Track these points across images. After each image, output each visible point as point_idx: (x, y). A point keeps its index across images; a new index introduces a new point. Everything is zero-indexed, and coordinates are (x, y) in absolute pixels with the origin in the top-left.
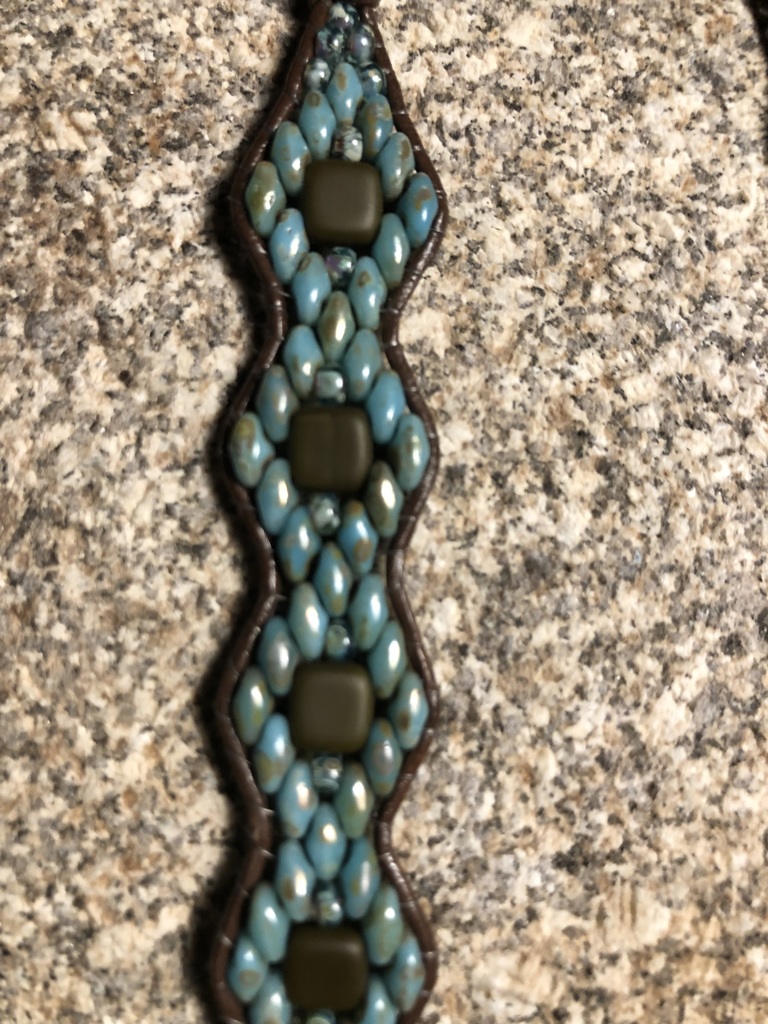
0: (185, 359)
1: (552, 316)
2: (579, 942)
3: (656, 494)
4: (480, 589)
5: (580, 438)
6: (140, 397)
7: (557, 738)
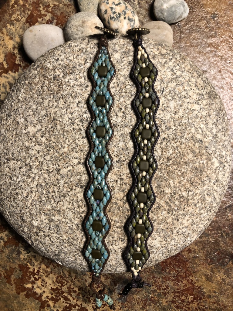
0: (72, 100)
2: (119, 172)
3: (130, 116)
5: (120, 109)
6: (67, 105)
7: (116, 146)
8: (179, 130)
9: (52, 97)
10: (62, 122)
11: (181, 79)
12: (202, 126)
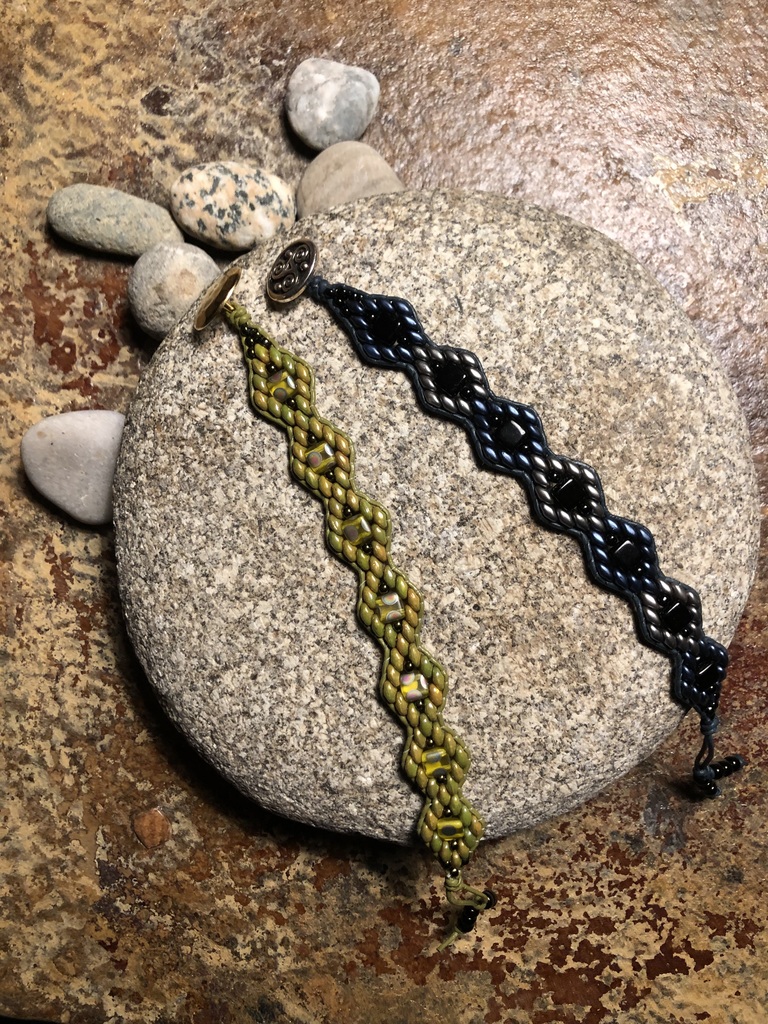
8: (550, 366)
9: (223, 475)
10: (283, 516)
11: (481, 249)
12: (597, 323)
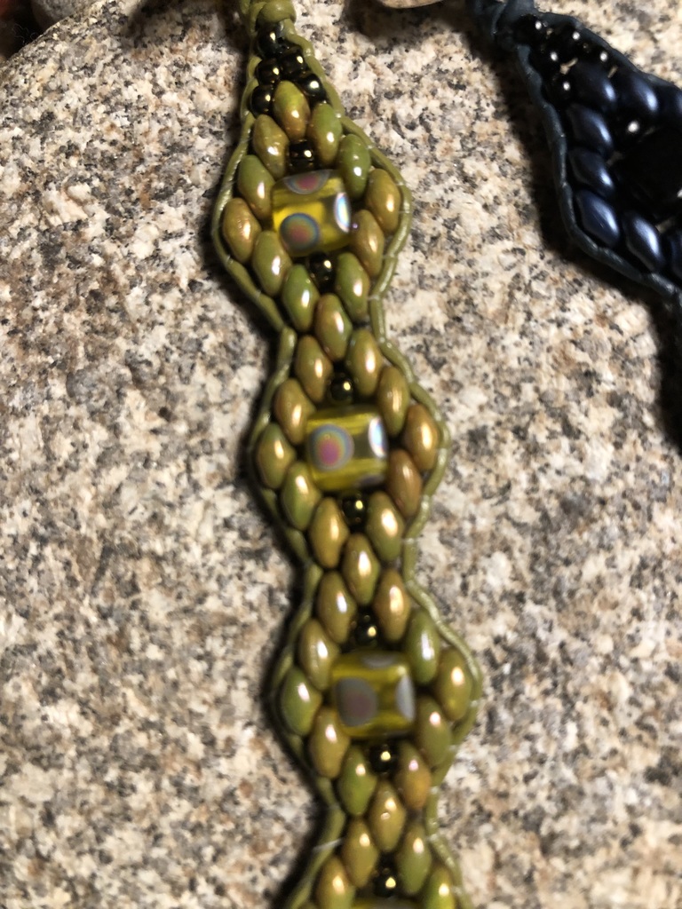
0: (214, 386)
1: (536, 272)
4: (524, 538)
5: (587, 378)
6: (181, 428)
7: (624, 661)
